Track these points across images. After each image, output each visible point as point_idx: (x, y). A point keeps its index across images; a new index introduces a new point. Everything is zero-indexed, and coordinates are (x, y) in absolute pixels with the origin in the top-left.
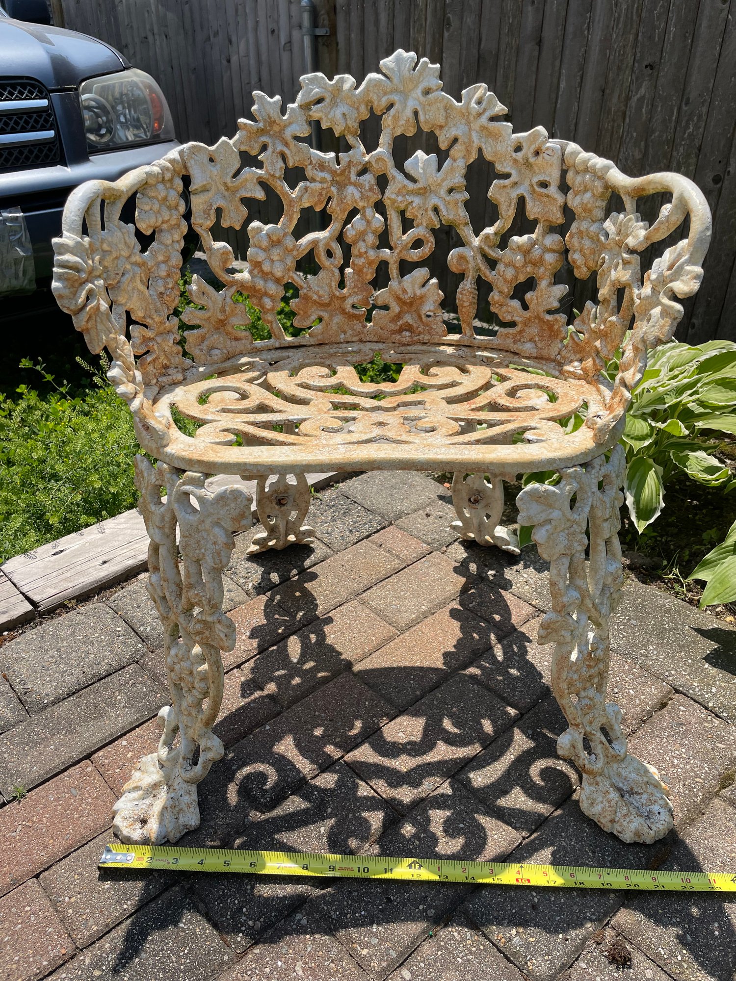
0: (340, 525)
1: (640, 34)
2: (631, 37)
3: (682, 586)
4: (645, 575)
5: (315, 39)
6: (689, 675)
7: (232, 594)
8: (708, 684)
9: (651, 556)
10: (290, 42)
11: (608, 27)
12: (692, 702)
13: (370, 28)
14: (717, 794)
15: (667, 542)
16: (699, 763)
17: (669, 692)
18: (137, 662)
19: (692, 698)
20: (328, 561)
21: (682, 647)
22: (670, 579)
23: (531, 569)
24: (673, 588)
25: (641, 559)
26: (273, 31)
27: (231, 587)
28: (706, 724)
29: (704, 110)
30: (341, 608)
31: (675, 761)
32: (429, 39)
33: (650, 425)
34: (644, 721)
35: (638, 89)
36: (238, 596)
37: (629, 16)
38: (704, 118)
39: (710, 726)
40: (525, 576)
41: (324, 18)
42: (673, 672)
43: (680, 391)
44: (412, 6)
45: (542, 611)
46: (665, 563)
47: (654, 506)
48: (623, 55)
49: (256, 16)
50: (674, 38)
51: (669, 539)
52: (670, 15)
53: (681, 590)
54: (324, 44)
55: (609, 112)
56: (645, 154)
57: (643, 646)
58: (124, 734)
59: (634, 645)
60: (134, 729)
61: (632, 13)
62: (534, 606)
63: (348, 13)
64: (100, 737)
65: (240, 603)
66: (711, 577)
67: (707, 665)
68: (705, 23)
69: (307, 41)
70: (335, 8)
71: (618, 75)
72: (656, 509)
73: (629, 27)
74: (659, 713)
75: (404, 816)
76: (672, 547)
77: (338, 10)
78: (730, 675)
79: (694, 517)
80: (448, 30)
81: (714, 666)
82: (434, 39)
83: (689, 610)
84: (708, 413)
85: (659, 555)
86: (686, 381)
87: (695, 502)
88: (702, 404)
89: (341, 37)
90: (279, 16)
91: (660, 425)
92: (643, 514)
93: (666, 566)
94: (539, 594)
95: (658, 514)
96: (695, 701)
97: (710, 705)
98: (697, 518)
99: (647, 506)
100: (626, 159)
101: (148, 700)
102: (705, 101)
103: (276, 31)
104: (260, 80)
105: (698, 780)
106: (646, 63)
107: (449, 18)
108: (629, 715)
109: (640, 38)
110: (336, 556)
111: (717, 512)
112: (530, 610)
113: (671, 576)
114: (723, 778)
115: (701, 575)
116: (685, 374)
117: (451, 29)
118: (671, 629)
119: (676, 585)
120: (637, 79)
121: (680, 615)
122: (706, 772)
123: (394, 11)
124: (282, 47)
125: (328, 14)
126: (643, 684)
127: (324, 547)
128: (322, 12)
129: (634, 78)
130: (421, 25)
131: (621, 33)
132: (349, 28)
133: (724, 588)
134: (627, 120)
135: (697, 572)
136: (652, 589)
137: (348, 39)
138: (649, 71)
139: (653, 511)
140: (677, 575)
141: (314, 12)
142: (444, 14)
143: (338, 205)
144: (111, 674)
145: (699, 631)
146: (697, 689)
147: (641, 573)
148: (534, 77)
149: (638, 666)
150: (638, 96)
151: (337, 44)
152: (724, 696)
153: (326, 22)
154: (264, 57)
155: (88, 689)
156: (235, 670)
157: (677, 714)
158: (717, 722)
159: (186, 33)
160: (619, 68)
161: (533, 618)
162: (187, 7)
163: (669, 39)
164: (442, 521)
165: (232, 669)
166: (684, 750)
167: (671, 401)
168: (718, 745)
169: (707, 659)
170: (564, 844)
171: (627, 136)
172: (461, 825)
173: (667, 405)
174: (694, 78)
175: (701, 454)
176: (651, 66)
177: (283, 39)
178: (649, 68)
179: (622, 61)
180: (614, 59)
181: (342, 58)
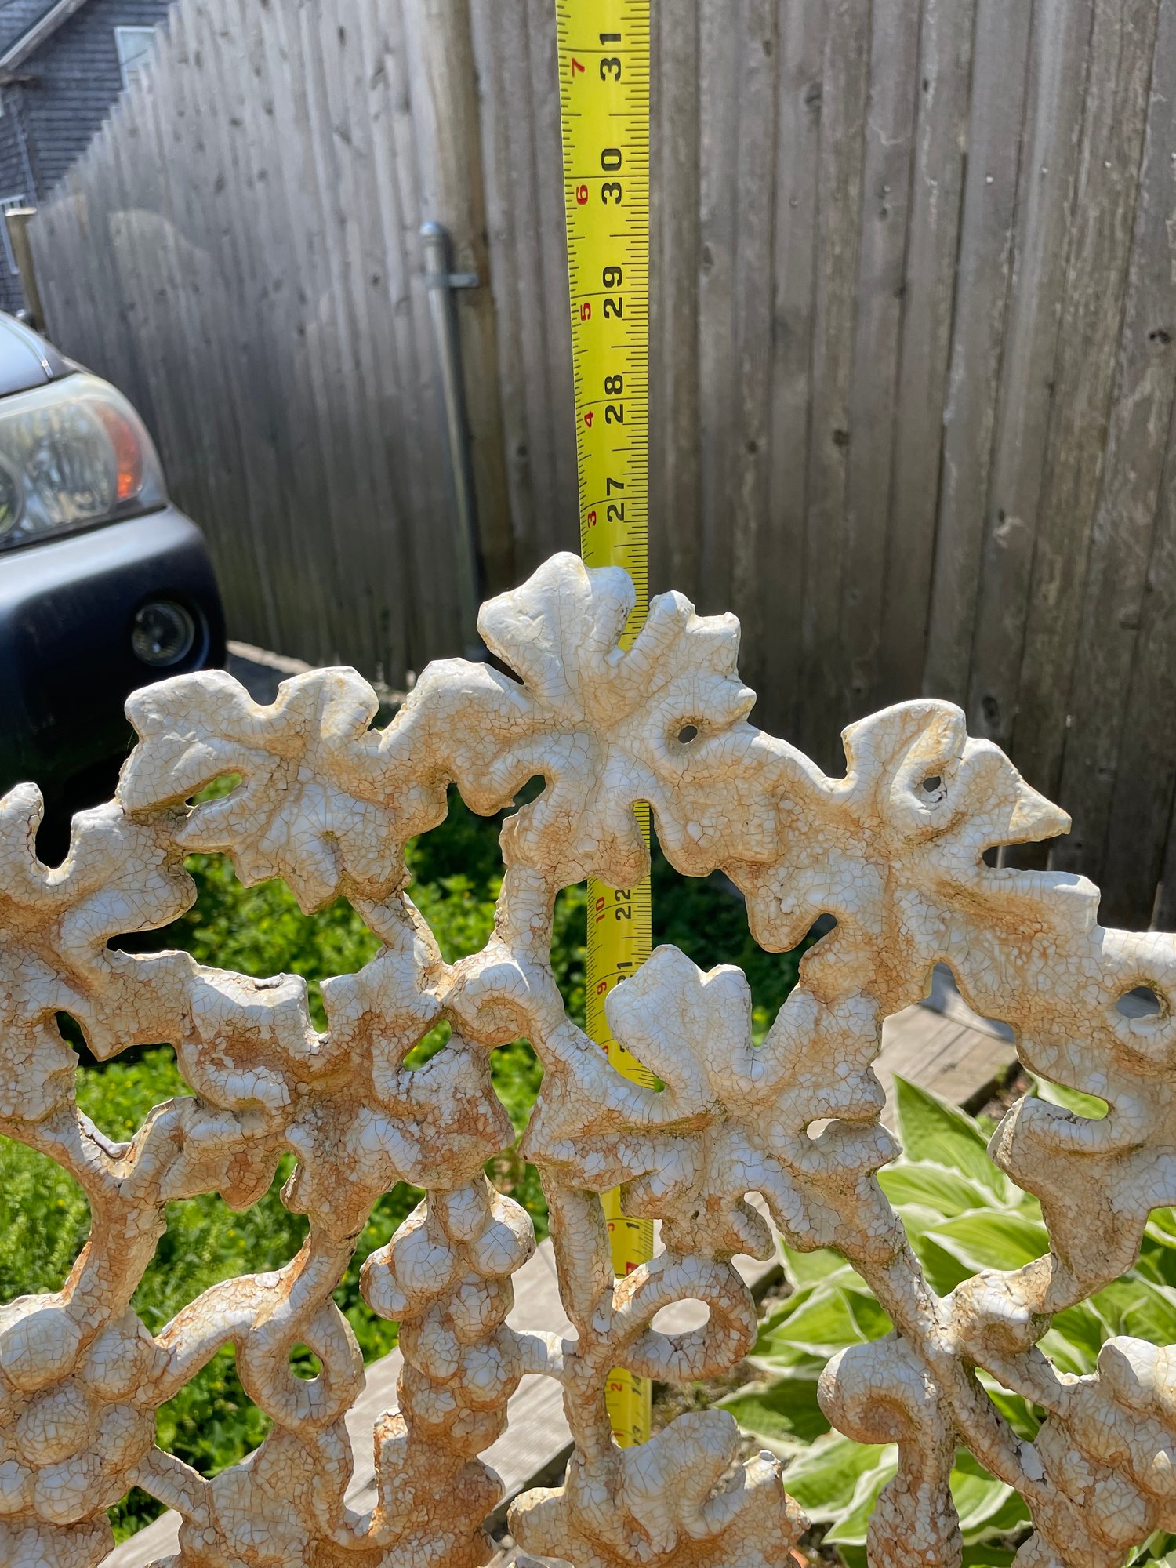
1: (1133, 270)
2: (1114, 276)
5: (452, 295)
10: (407, 299)
11: (1056, 256)
26: (376, 280)
35: (1136, 381)
37: (1107, 232)
41: (465, 255)
48: (1096, 313)
49: (345, 253)
54: (468, 303)
55: (1069, 428)
56: (1160, 516)
61: (1112, 227)
63: (511, 243)
69: (435, 298)
70: (484, 237)
71: (1086, 354)
73: (1106, 256)
77: (491, 241)
80: (707, 270)
89: (499, 288)
90: (384, 253)
100: (1115, 525)
103: (381, 280)
104: (357, 365)
106: (1151, 328)
107: (708, 249)
109: (1133, 277)
117: (714, 270)
120: (1132, 361)
124: (393, 309)
125: (473, 246)
128: (462, 245)
129: (1124, 362)
131: (1088, 269)
132: (514, 273)
134: (1112, 446)
137: (514, 294)
138: (1159, 345)
141: (446, 245)
142: (698, 241)
143: (324, 1193)
148: (893, 359)
150: (1137, 396)
151: (493, 301)
153: (471, 262)
154: (364, 324)
160: (1087, 341)
171: (1114, 477)
176: (1164, 336)
177: (395, 292)
178: (1158, 340)
179: (1093, 326)
180: (1075, 323)
181: (505, 327)
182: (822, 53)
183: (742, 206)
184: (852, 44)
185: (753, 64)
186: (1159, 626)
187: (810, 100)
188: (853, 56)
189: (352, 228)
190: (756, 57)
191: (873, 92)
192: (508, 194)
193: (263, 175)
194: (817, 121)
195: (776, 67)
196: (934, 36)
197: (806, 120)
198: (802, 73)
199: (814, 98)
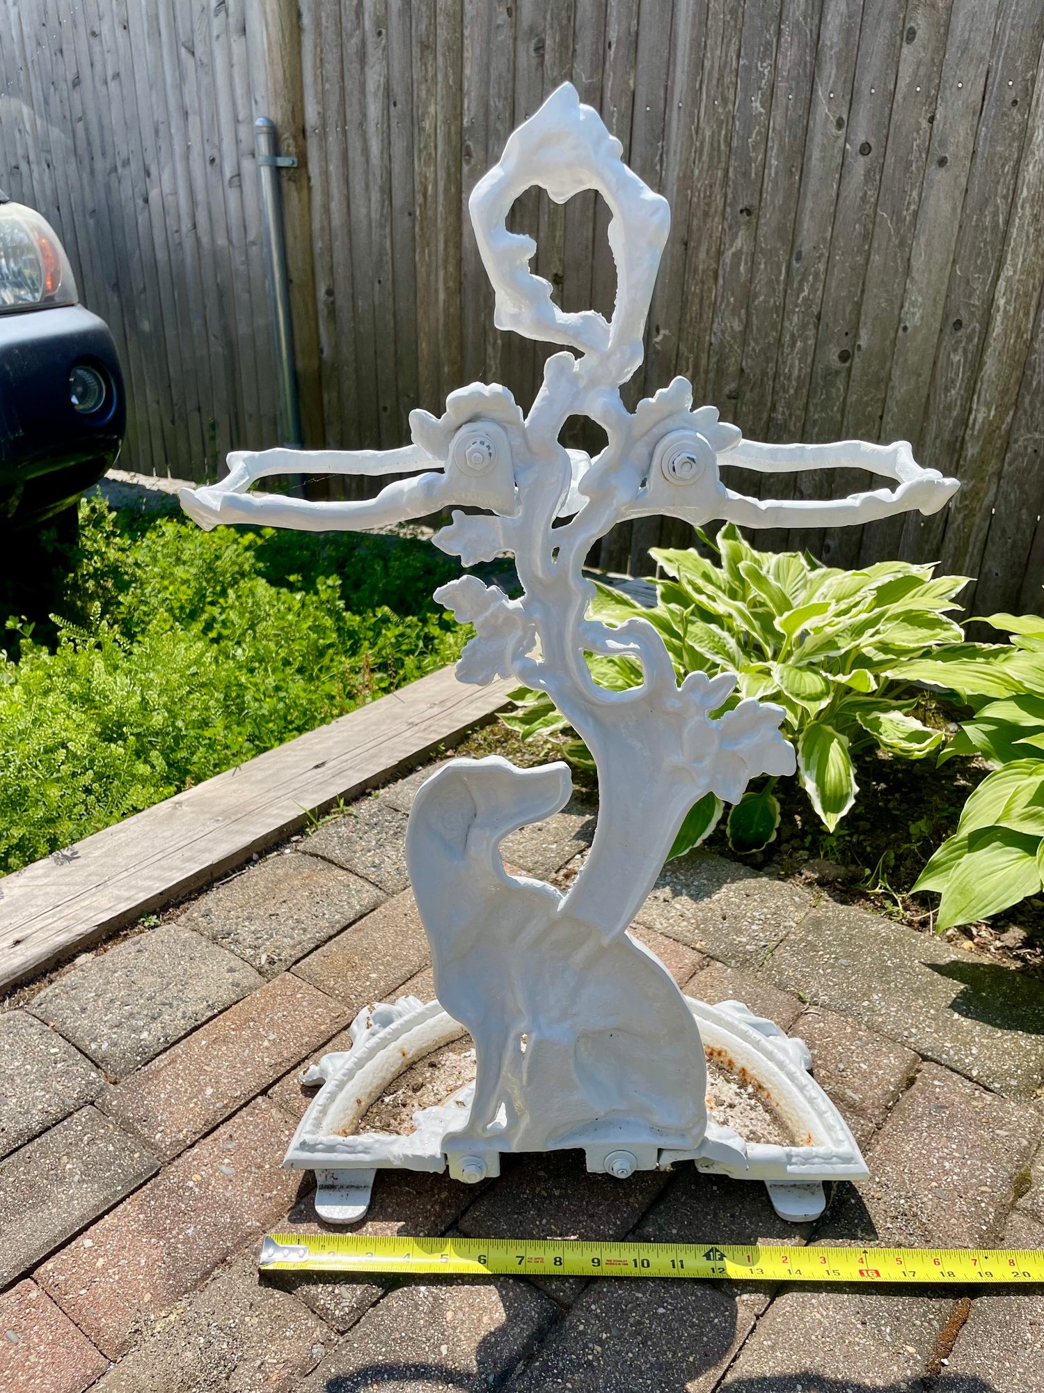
0: (392, 853)
1: (731, 170)
2: (720, 173)
3: (895, 903)
4: (842, 891)
5: (277, 171)
6: (936, 1032)
7: (236, 974)
8: (965, 1044)
9: (843, 863)
10: (239, 175)
11: (688, 160)
12: (949, 1072)
13: (356, 156)
14: (1013, 1207)
15: (859, 843)
16: (979, 1163)
17: (915, 1061)
18: (92, 1103)
19: (947, 1067)
20: (381, 909)
21: (917, 992)
22: (877, 895)
23: (684, 898)
24: (883, 907)
25: (832, 870)
26: (212, 161)
27: (232, 964)
28: (975, 1103)
29: (822, 267)
30: (414, 981)
31: (947, 1164)
32: (442, 174)
33: (825, 680)
34: (889, 1109)
35: (733, 241)
36: (246, 977)
37: (716, 145)
38: (822, 277)
39: (980, 1105)
40: (678, 906)
41: (288, 143)
42: (914, 1030)
43: (858, 631)
44: (416, 130)
45: (712, 958)
46: (868, 871)
47: (845, 792)
48: (710, 196)
49: (186, 138)
50: (776, 173)
51: (862, 837)
52: (770, 144)
53: (896, 908)
54: (289, 179)
55: (696, 270)
56: (747, 325)
57: (864, 995)
58: (86, 1228)
59: (852, 996)
60: (101, 1217)
61: (719, 141)
62: (700, 951)
63: (323, 136)
64: (45, 1238)
65: (250, 989)
66: (946, 886)
67: (956, 1016)
68: (816, 154)
69: (265, 174)
70: (304, 131)
71: (705, 222)
72: (848, 795)
73: (716, 160)
74: (908, 1093)
75: (568, 1308)
76: (868, 849)
77: (308, 134)
78: (990, 1027)
79: (886, 805)
80: (468, 162)
81: (966, 1016)
82: (448, 175)
83: (914, 937)
84: (892, 660)
85: (854, 862)
86: (864, 616)
87: (883, 786)
88: (884, 647)
89: (314, 168)
90: (221, 140)
91: (841, 678)
92: (832, 804)
93: (868, 878)
94: (704, 931)
95: (851, 802)
96: (952, 1070)
97: (974, 1073)
98: (891, 805)
99: (836, 792)
100: (723, 332)
101: (120, 1166)
102: (822, 255)
103: (217, 161)
104: (195, 226)
105: (983, 1189)
106: (741, 207)
107: (468, 147)
108: (868, 1103)
109: (731, 174)
110: (393, 901)
111: (913, 796)
112: (696, 957)
113: (877, 890)
114: (1017, 1181)
115: (927, 884)
116: (860, 607)
117: (473, 161)
118: (897, 967)
119: (888, 904)
120: (730, 228)
121: (903, 945)
122: (992, 1176)
123: (389, 136)
124: (226, 183)
125: (295, 138)
126: (877, 1052)
127: (372, 888)
128: (285, 136)
129: (726, 227)
130: (430, 155)
131: (706, 168)
132: (325, 158)
133: (968, 901)
134: (721, 281)
135: (924, 880)
136: (855, 911)
137: (325, 174)
138: (744, 217)
139: (844, 799)
140: (885, 888)
141: (274, 135)
142: (462, 141)
144: (48, 1128)
145: (935, 967)
146: (952, 1052)
147: (836, 889)
148: (591, 225)
149: (863, 1027)
150: (733, 249)
151: (309, 179)
152: (990, 1058)
153: (292, 149)
154: (201, 197)
155: (13, 1158)
156: (260, 1099)
157: (934, 1092)
158: (988, 1097)
159: (79, 161)
160: (706, 214)
161: (702, 969)
162: (80, 125)
163: (770, 175)
164: (543, 835)
165: (254, 1098)
166: (954, 1146)
167: (845, 645)
168: (998, 1132)
169: (954, 1006)
170: (819, 1316)
171: (722, 301)
172: (661, 1310)
173: (843, 651)
174: (806, 226)
175: (897, 715)
176: (747, 211)
177: (228, 171)
178: (745, 213)
179: (708, 204)
180: (699, 201)
181: (317, 198)
182: (545, 18)
183: (492, 117)
184: (564, 14)
185: (499, 22)
186: (748, 395)
187: (537, 49)
188: (564, 22)
189: (194, 120)
190: (502, 17)
191: (577, 47)
192: (322, 99)
193: (117, 76)
194: (542, 63)
195: (515, 25)
196: (615, 13)
197: (534, 62)
198: (532, 31)
199: (540, 49)
